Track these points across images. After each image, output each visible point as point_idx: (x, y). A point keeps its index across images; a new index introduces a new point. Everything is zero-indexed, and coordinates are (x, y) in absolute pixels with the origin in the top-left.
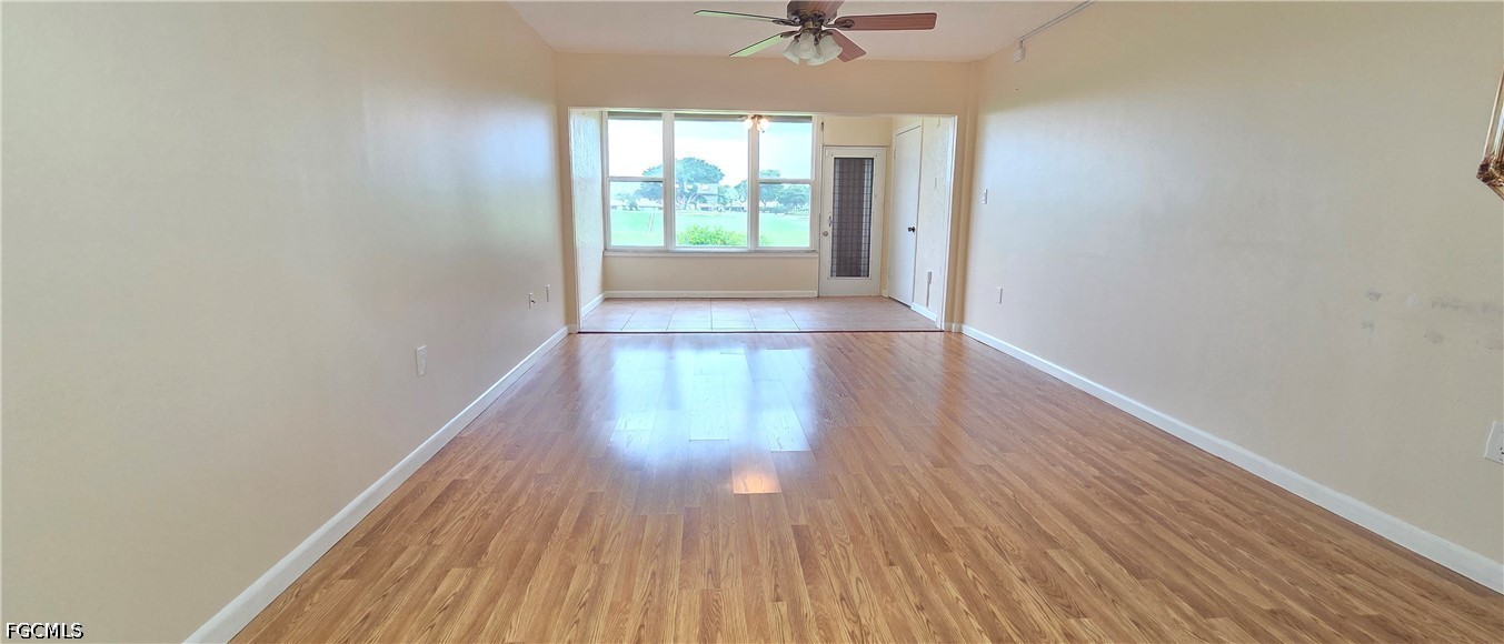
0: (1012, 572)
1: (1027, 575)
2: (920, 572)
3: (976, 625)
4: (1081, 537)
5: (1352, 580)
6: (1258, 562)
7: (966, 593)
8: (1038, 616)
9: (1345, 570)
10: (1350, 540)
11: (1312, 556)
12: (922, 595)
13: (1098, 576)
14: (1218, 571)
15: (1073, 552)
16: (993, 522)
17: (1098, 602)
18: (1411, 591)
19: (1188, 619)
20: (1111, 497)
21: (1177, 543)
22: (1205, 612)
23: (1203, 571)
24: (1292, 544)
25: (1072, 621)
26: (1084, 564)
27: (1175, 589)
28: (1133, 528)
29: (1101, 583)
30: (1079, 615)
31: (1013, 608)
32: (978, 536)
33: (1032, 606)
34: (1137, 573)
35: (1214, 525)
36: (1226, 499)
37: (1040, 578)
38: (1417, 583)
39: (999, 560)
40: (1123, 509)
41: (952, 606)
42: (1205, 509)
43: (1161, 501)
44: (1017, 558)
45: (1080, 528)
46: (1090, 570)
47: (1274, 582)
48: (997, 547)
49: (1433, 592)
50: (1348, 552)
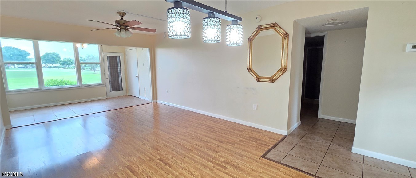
0: (205, 150)
1: (208, 149)
2: (190, 157)
3: (206, 161)
4: (210, 139)
5: (245, 132)
6: (234, 134)
7: (201, 157)
8: (214, 155)
9: (243, 131)
10: (242, 127)
11: (239, 131)
12: (194, 160)
13: (217, 145)
14: (231, 137)
15: (211, 142)
16: (196, 142)
17: (220, 149)
18: (250, 131)
19: (232, 146)
20: (210, 131)
21: (223, 135)
22: (233, 144)
23: (229, 138)
24: (236, 130)
25: (218, 153)
26: (214, 144)
27: (228, 142)
28: (216, 135)
29: (218, 146)
30: (219, 152)
31: (209, 155)
32: (195, 146)
33: (212, 154)
34: (222, 142)
35: (226, 130)
36: (224, 125)
37: (209, 149)
38: (251, 130)
39: (201, 149)
40: (213, 132)
41: (200, 160)
42: (223, 128)
43: (217, 129)
44: (204, 147)
45: (209, 138)
46: (216, 144)
47: (237, 136)
48: (199, 146)
49: (252, 131)
50: (242, 128)
